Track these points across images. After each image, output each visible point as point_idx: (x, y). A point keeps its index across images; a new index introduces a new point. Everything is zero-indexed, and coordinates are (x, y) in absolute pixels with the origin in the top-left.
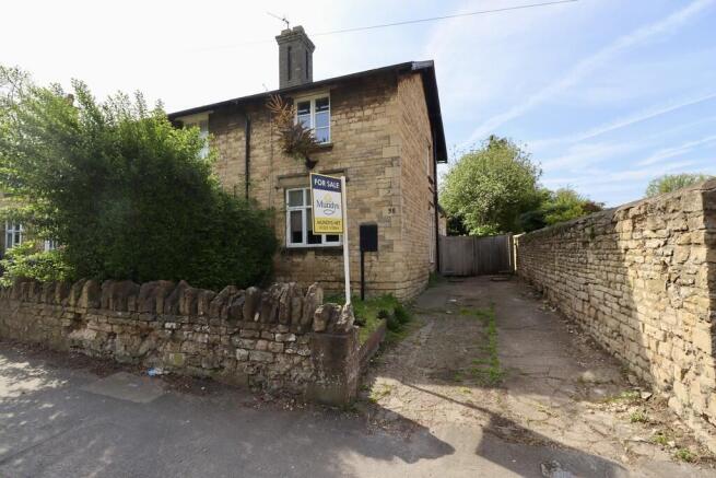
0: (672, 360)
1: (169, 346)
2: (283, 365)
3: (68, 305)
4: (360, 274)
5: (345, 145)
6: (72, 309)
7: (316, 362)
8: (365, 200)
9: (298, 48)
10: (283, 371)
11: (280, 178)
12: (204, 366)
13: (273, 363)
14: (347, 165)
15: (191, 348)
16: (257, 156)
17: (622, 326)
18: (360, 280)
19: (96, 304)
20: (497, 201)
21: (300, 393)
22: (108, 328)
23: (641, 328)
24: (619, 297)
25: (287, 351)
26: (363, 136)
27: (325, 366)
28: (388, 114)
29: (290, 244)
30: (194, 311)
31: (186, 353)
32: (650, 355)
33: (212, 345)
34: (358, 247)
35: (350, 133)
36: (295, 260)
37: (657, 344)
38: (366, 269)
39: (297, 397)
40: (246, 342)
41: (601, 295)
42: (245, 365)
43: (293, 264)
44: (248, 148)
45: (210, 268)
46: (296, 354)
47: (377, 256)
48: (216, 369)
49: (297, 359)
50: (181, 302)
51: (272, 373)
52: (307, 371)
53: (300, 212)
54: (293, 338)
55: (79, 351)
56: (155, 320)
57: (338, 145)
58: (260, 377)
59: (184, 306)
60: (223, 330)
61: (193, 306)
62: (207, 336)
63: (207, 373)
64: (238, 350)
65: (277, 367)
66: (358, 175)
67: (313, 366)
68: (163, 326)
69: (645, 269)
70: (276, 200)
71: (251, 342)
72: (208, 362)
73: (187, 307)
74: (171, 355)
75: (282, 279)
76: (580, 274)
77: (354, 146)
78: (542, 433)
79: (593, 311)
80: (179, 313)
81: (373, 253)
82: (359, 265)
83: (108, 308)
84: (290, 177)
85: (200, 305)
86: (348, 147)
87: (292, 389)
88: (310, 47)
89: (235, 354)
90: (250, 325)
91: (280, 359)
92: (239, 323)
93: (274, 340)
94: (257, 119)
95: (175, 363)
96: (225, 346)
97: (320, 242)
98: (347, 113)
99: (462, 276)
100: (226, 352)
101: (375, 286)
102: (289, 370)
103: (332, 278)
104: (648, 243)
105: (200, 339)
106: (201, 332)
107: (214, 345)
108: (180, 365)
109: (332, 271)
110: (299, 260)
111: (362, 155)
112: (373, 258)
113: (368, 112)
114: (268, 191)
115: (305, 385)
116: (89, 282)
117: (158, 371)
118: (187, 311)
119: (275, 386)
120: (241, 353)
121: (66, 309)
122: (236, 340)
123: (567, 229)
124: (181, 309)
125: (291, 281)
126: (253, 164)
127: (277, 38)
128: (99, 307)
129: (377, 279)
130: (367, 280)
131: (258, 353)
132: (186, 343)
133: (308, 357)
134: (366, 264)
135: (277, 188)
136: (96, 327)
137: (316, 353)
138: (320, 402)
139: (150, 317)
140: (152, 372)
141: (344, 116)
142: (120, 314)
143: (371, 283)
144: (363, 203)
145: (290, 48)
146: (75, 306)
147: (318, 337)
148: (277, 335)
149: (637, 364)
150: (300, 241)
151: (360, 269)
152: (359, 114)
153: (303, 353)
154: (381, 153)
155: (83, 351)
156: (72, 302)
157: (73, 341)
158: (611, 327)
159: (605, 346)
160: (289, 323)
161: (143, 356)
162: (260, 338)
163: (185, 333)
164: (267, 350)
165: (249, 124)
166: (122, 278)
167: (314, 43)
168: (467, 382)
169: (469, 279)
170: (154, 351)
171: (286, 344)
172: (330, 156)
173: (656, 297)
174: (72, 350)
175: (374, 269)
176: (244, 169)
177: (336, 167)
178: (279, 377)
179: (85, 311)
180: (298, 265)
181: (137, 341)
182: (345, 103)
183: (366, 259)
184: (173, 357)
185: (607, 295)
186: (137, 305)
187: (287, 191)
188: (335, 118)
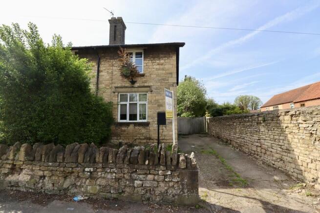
0: (316, 170)
1: (88, 181)
2: (163, 187)
3: (7, 159)
4: (157, 135)
5: (150, 75)
6: (10, 162)
7: (183, 185)
8: (160, 101)
9: (119, 27)
10: (163, 190)
11: (116, 88)
12: (112, 192)
13: (158, 186)
14: (151, 84)
15: (103, 182)
16: (103, 76)
17: (283, 156)
18: (157, 138)
19: (32, 158)
20: (193, 103)
21: (173, 201)
22: (41, 173)
23: (297, 159)
24: (281, 146)
25: (166, 180)
26: (159, 72)
27: (187, 186)
28: (171, 63)
29: (120, 121)
30: (106, 160)
31: (100, 185)
32: (303, 168)
33: (118, 180)
34: (156, 123)
35: (153, 70)
36: (123, 128)
37: (307, 164)
38: (160, 133)
39: (172, 203)
40: (141, 176)
41: (269, 144)
42: (140, 189)
43: (122, 131)
44: (99, 71)
45: (89, 134)
46: (172, 181)
47: (166, 127)
48: (120, 193)
49: (171, 184)
50: (97, 156)
51: (157, 192)
52: (177, 189)
53: (126, 105)
54: (169, 173)
55: (14, 188)
56: (77, 167)
57: (147, 74)
58: (148, 195)
59: (99, 158)
60: (126, 171)
61: (105, 158)
62: (114, 174)
63: (115, 196)
64: (136, 181)
65: (159, 189)
66: (156, 89)
67: (181, 187)
68: (84, 170)
69: (300, 135)
70: (114, 98)
71: (144, 176)
72: (115, 189)
73: (101, 159)
74: (89, 187)
75: (115, 138)
76: (254, 135)
77: (155, 76)
78: (282, 206)
79: (263, 151)
80: (95, 162)
81: (164, 126)
82: (157, 131)
83: (41, 160)
84: (121, 87)
85: (110, 157)
86: (152, 76)
87: (169, 200)
88: (124, 27)
89: (134, 183)
90: (143, 167)
91: (162, 184)
92: (136, 166)
93: (158, 174)
94: (104, 58)
95: (91, 192)
96: (127, 180)
97: (136, 120)
98: (152, 60)
99: (186, 135)
100: (127, 183)
101: (165, 141)
102: (167, 190)
103: (143, 138)
104: (300, 125)
105: (109, 176)
106: (110, 172)
107: (119, 179)
108: (96, 192)
109: (143, 134)
110: (126, 129)
111: (159, 80)
112: (164, 128)
113: (162, 61)
114: (109, 94)
115: (176, 197)
116: (25, 145)
117: (79, 198)
118: (101, 161)
119: (158, 199)
120: (137, 183)
121: (5, 162)
122: (135, 176)
123: (246, 117)
124: (97, 160)
125: (120, 139)
126: (100, 79)
127: (109, 20)
128: (34, 160)
129: (166, 138)
130: (160, 138)
131: (148, 182)
132: (99, 180)
133: (178, 182)
134: (160, 131)
135: (114, 93)
136: (31, 173)
137: (182, 180)
138: (185, 205)
139: (74, 165)
140: (75, 199)
141: (150, 62)
142: (50, 164)
143: (163, 139)
144: (159, 102)
145: (115, 26)
146: (13, 160)
147: (183, 171)
148: (160, 172)
149: (294, 172)
150: (125, 119)
151: (157, 133)
152: (158, 62)
153: (175, 180)
154: (168, 80)
155: (18, 189)
156: (11, 157)
157: (10, 182)
158: (276, 157)
159: (272, 165)
160: (166, 165)
161: (67, 189)
162: (150, 174)
163: (99, 173)
164: (154, 180)
165: (99, 59)
166: (49, 142)
167: (126, 26)
168: (235, 186)
169: (190, 136)
170: (74, 185)
171: (165, 176)
172: (144, 79)
173: (306, 146)
174: (9, 188)
175: (164, 133)
176: (96, 81)
177: (146, 84)
178: (161, 194)
179: (22, 163)
180: (125, 131)
181: (62, 180)
182: (151, 56)
183: (160, 128)
184: (90, 188)
185: (273, 145)
186: (64, 158)
187: (119, 94)
188: (145, 62)
